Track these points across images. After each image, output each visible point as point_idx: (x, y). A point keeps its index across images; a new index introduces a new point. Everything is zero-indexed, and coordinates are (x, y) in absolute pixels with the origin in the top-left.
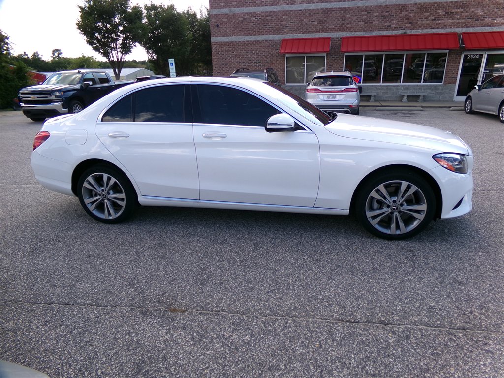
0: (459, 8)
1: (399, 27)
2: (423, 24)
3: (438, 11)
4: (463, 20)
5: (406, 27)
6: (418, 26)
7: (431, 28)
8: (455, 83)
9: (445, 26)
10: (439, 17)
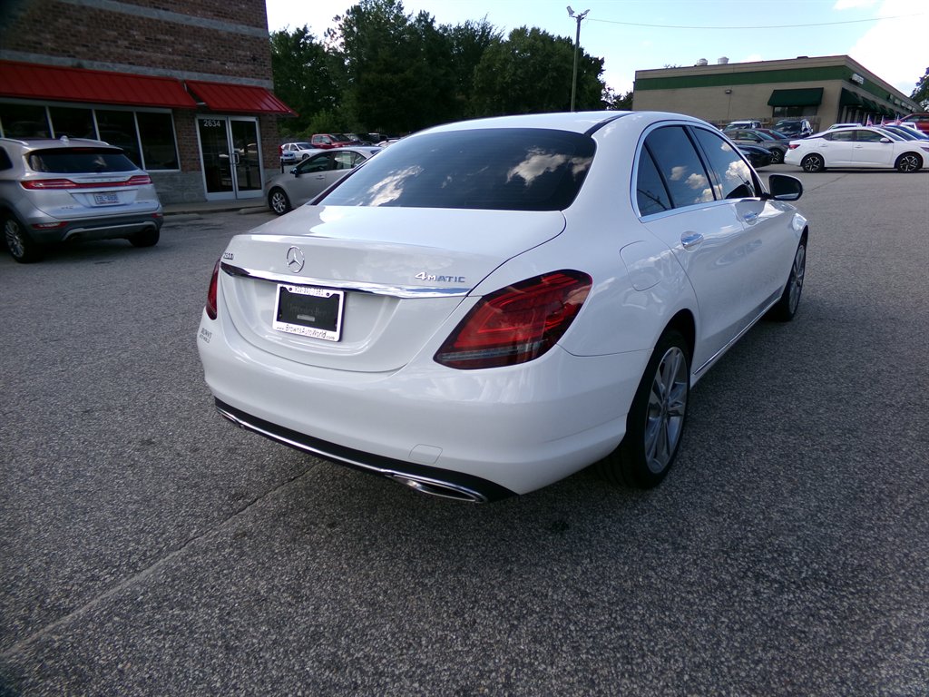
0: (166, 34)
1: (64, 51)
2: (111, 53)
3: (131, 32)
4: (180, 58)
5: (78, 53)
6: (102, 55)
7: (130, 63)
8: (200, 170)
9: (152, 64)
10: (135, 45)
